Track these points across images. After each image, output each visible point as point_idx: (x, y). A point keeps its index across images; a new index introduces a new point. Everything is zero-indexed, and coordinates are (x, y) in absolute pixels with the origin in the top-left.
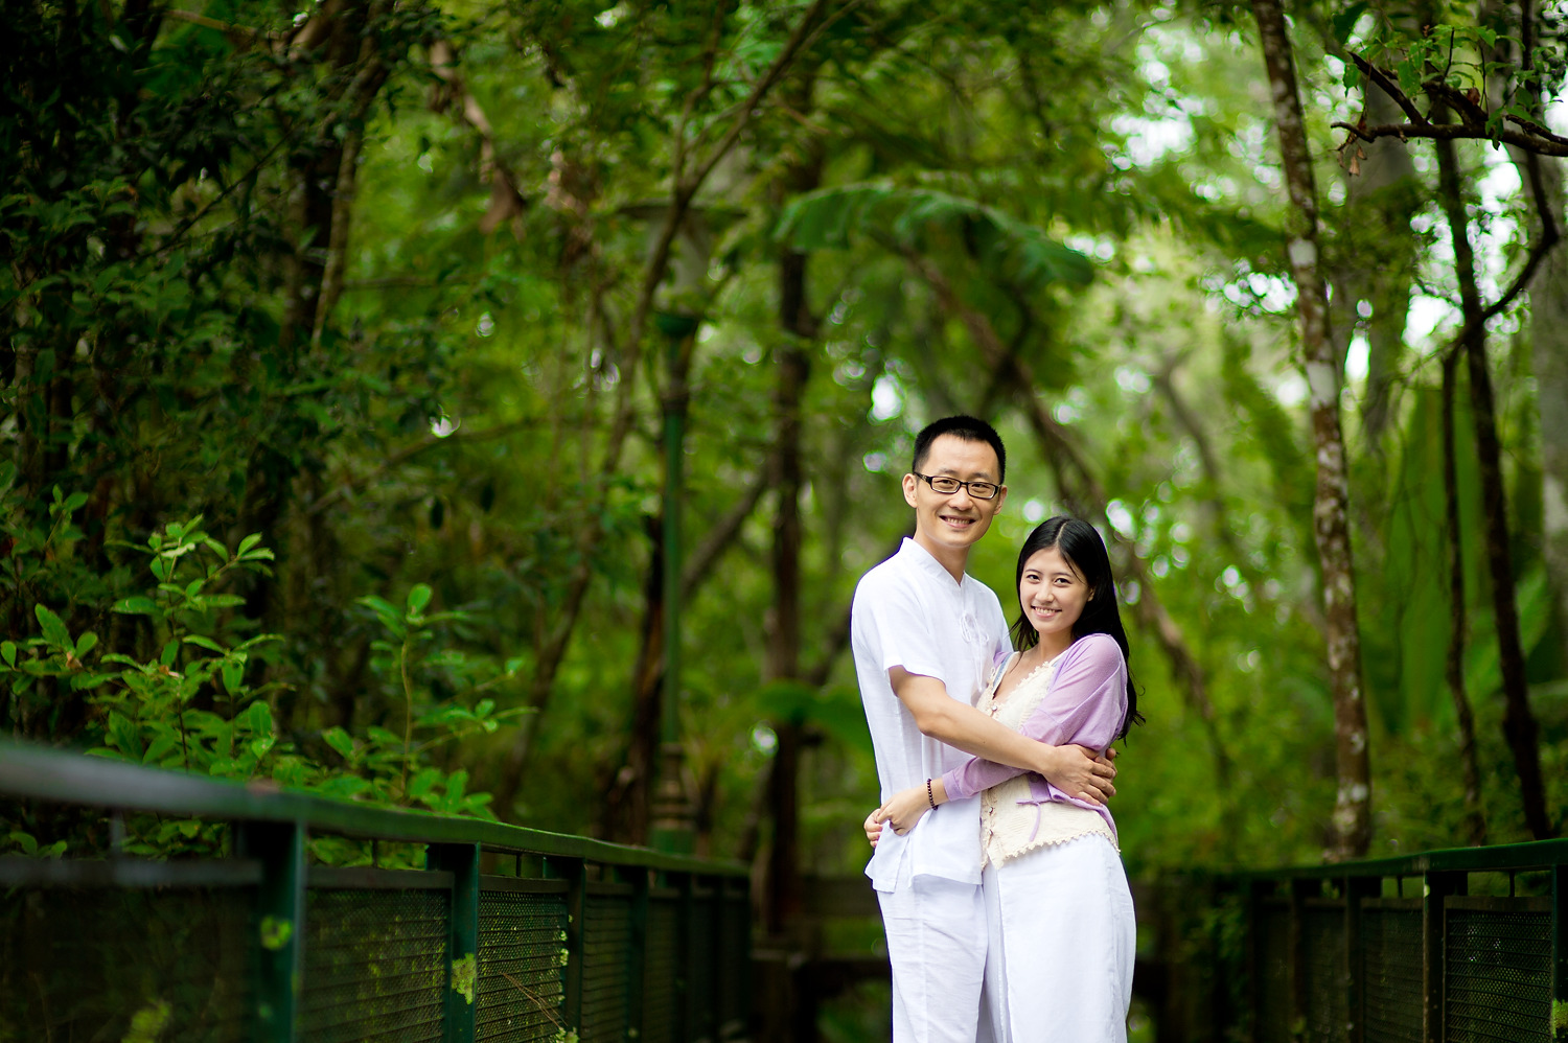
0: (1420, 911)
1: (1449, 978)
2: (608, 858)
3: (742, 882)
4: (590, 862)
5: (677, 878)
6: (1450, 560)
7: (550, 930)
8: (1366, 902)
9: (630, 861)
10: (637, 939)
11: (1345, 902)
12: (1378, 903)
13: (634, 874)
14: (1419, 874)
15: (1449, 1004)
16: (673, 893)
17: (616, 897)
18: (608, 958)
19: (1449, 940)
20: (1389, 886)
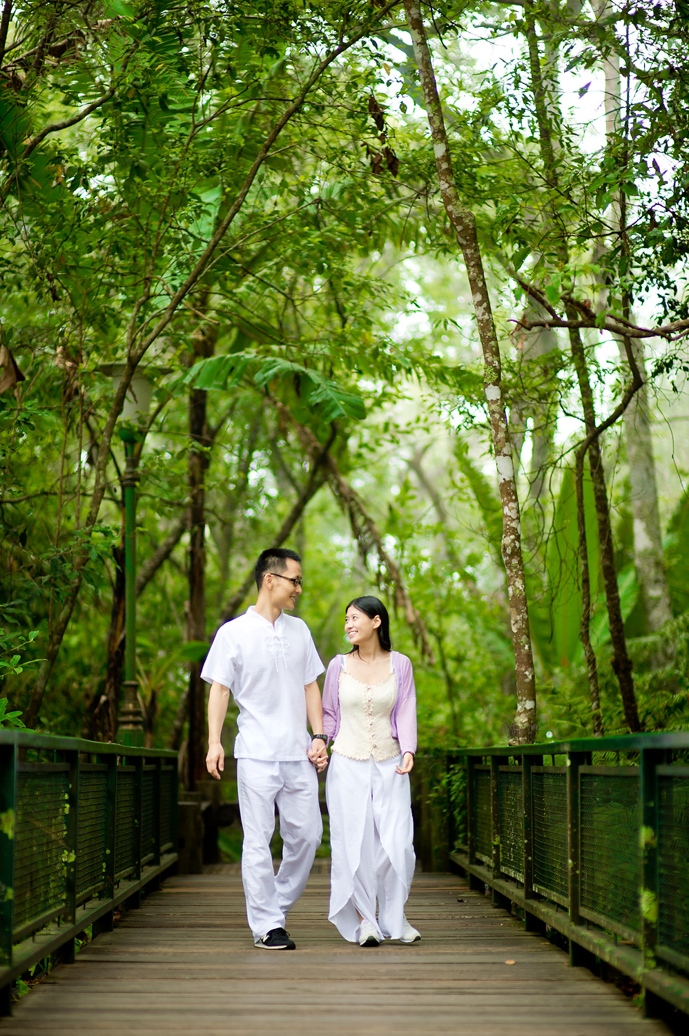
0: (564, 775)
1: (582, 813)
2: (92, 749)
3: (173, 761)
4: (81, 752)
5: (134, 760)
6: (582, 569)
7: (58, 794)
8: (534, 769)
9: (106, 751)
10: (110, 796)
11: (522, 769)
12: (541, 770)
13: (108, 758)
14: (564, 753)
15: (582, 828)
16: (132, 768)
17: (98, 772)
18: (94, 808)
19: (582, 791)
20: (547, 759)
